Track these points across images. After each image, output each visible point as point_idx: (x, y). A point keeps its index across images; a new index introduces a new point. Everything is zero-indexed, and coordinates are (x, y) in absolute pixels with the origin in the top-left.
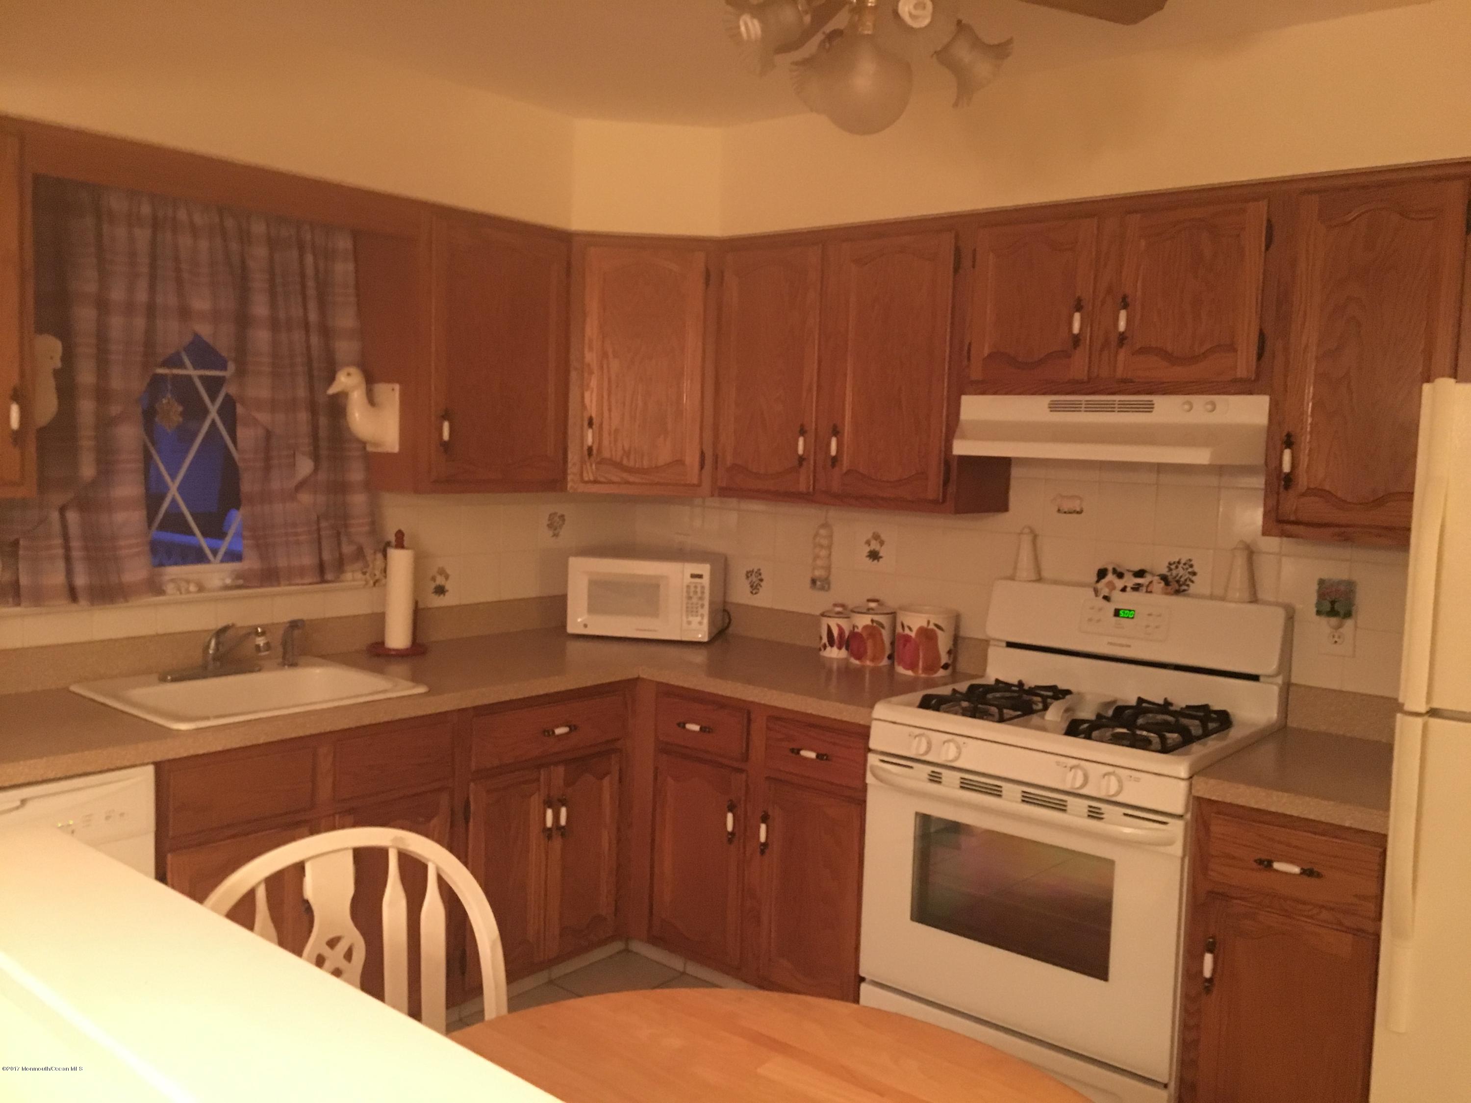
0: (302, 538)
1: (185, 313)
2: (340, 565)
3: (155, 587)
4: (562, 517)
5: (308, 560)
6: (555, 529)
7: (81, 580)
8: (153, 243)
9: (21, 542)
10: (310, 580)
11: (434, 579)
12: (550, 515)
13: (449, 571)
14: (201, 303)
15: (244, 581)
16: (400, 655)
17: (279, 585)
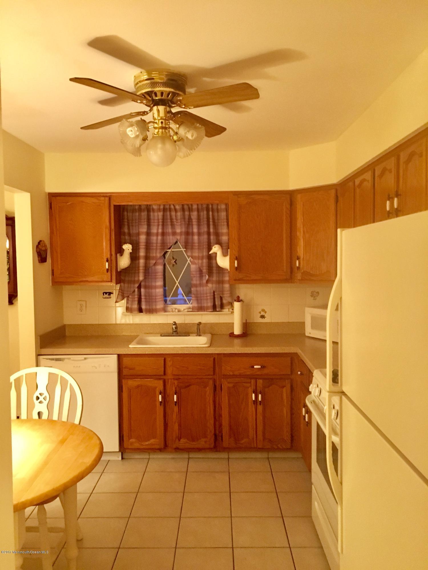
0: (208, 298)
1: (174, 234)
2: (222, 307)
3: (165, 310)
4: (318, 293)
5: (210, 304)
6: (315, 297)
7: (143, 307)
8: (163, 216)
9: (130, 297)
10: (210, 311)
11: (260, 313)
12: (312, 292)
13: (266, 310)
14: (178, 231)
15: (193, 309)
16: (238, 336)
17: (205, 311)
